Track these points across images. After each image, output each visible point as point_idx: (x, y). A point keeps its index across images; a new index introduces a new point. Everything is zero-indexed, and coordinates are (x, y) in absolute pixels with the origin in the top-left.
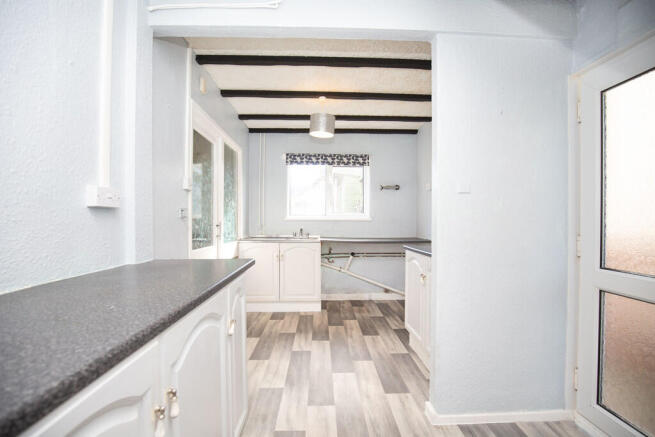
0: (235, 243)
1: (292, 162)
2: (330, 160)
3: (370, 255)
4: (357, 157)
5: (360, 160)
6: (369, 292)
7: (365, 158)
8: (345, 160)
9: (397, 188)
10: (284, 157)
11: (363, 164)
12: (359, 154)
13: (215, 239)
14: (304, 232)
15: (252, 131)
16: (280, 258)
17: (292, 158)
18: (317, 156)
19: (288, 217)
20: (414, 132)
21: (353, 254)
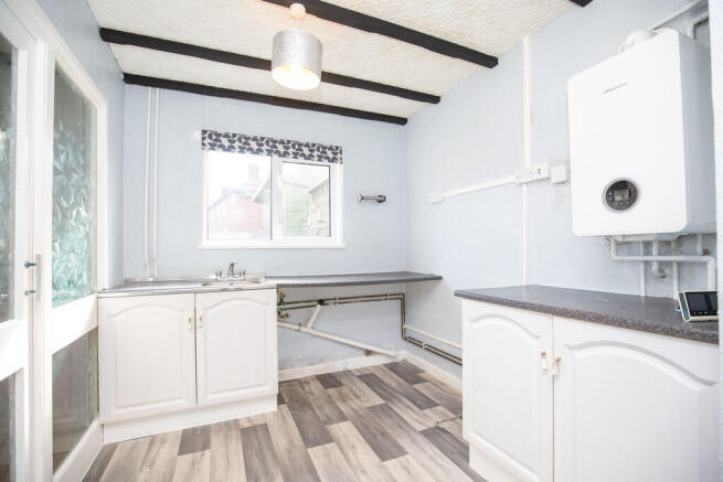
0: (93, 297)
1: (213, 147)
2: (281, 148)
3: (344, 300)
4: (325, 148)
5: (328, 154)
6: (343, 358)
7: (337, 150)
8: (306, 151)
9: (381, 200)
10: (198, 135)
11: (333, 160)
12: (327, 144)
13: (20, 302)
14: (236, 268)
15: (131, 79)
16: (195, 322)
17: (213, 139)
18: (260, 141)
19: (206, 244)
20: (402, 121)
21: (321, 302)
